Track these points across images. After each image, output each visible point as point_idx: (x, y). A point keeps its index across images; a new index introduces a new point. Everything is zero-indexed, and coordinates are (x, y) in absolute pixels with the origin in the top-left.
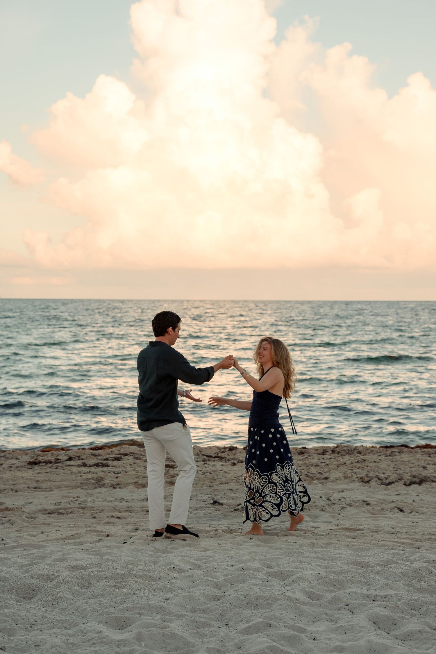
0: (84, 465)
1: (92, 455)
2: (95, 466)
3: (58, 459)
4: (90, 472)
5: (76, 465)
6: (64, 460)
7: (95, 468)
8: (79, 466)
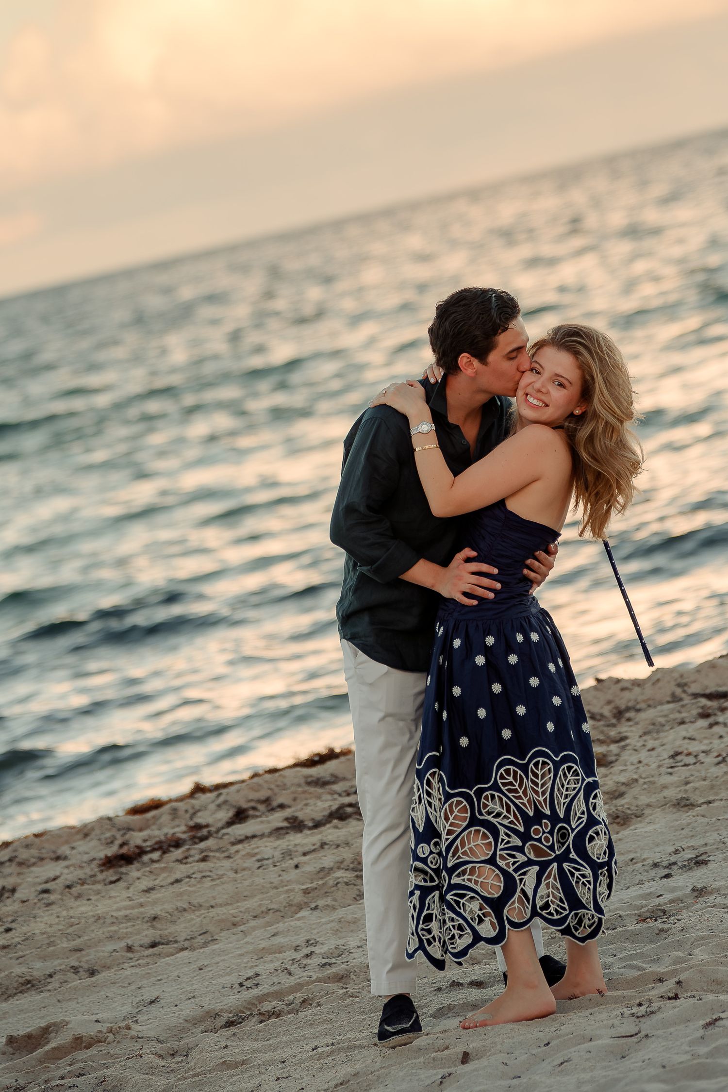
0: (296, 825)
1: (309, 784)
2: (335, 821)
3: (198, 827)
4: (323, 845)
5: (267, 831)
6: (220, 825)
7: (336, 827)
8: (278, 832)
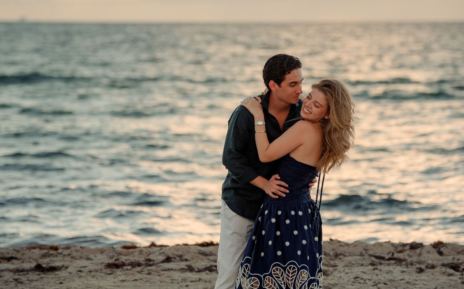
0: (190, 269)
1: (200, 253)
2: (207, 271)
3: (149, 260)
4: (200, 280)
5: (178, 269)
6: (159, 261)
7: (207, 274)
8: (182, 270)
